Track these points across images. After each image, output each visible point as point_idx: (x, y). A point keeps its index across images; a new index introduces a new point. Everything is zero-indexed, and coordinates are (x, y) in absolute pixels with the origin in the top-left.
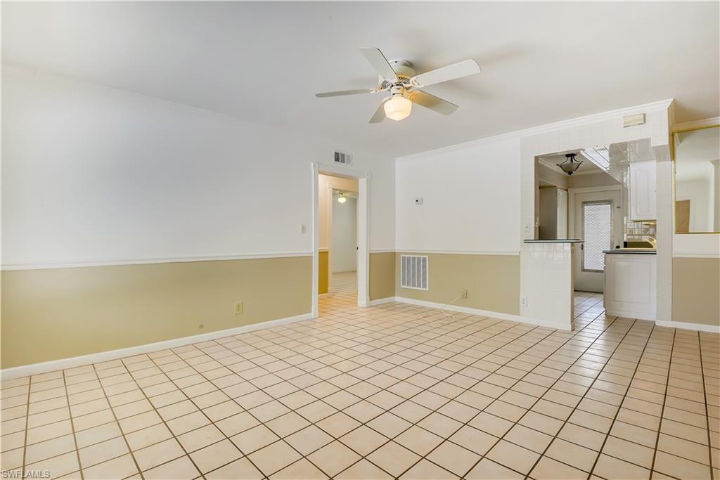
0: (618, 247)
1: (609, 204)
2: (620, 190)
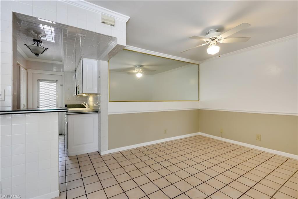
1: (56, 83)
2: (62, 76)
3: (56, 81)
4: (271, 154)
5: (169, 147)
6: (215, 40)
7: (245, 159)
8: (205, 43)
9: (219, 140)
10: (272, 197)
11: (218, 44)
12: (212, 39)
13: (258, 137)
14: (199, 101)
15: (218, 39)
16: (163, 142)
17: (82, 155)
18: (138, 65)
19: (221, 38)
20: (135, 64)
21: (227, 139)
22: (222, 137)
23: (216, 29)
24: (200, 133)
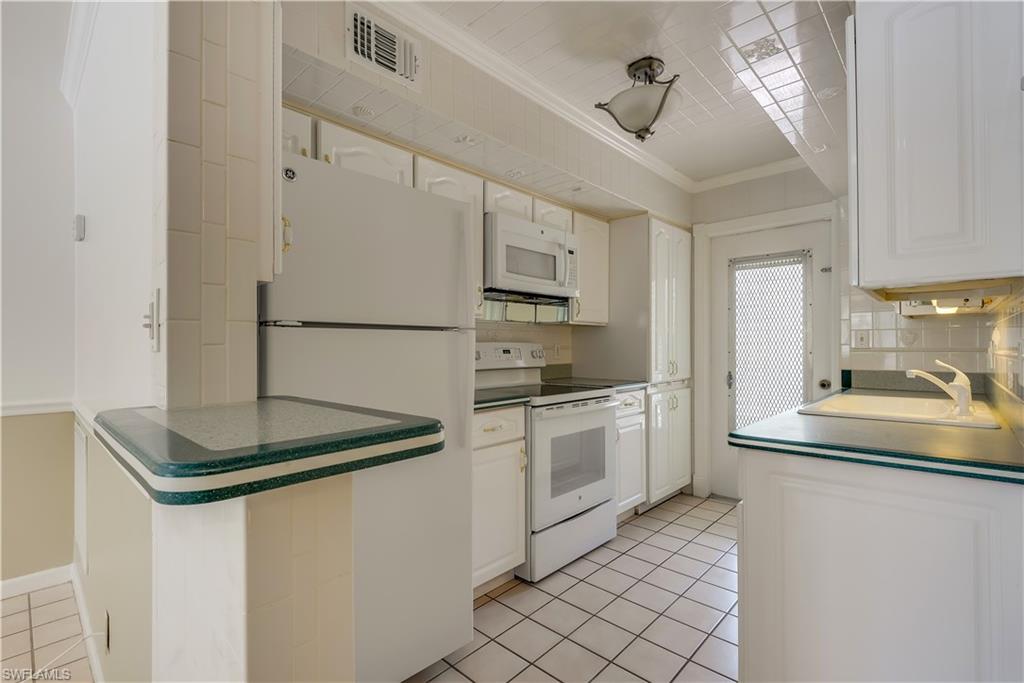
0: (825, 385)
1: (800, 263)
2: (830, 220)
3: (803, 255)
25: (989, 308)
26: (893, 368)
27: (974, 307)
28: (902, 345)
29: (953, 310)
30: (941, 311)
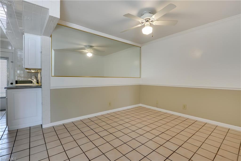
0: (12, 84)
1: (6, 60)
2: (13, 53)
3: (7, 58)
4: (193, 120)
5: (123, 115)
6: (148, 21)
7: (173, 125)
8: (140, 24)
9: (155, 110)
10: (190, 159)
11: (151, 25)
12: (146, 20)
13: (184, 106)
14: (140, 78)
15: (151, 20)
16: (118, 111)
17: (23, 128)
18: (89, 46)
19: (153, 19)
20: (85, 44)
21: (161, 109)
22: (157, 107)
23: (150, 12)
24: (141, 105)
25: (38, 71)
26: (21, 80)
27: (36, 71)
28: (26, 76)
29: (34, 71)
30: (32, 71)
